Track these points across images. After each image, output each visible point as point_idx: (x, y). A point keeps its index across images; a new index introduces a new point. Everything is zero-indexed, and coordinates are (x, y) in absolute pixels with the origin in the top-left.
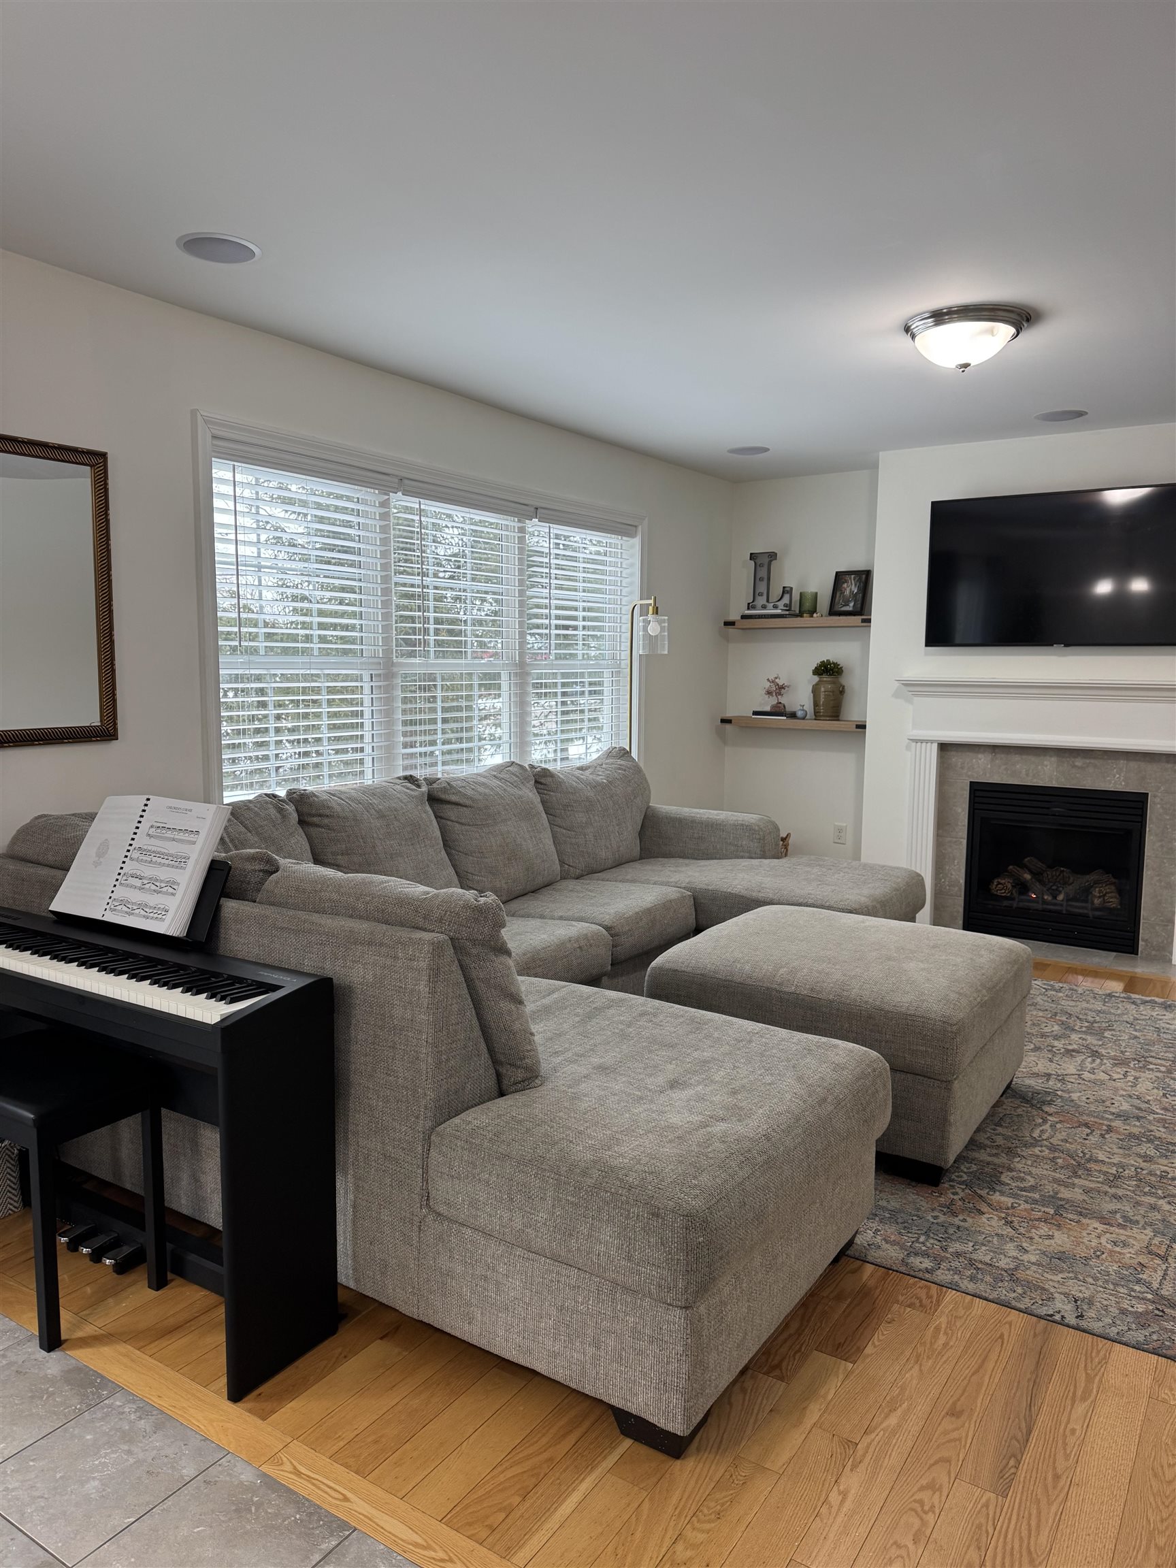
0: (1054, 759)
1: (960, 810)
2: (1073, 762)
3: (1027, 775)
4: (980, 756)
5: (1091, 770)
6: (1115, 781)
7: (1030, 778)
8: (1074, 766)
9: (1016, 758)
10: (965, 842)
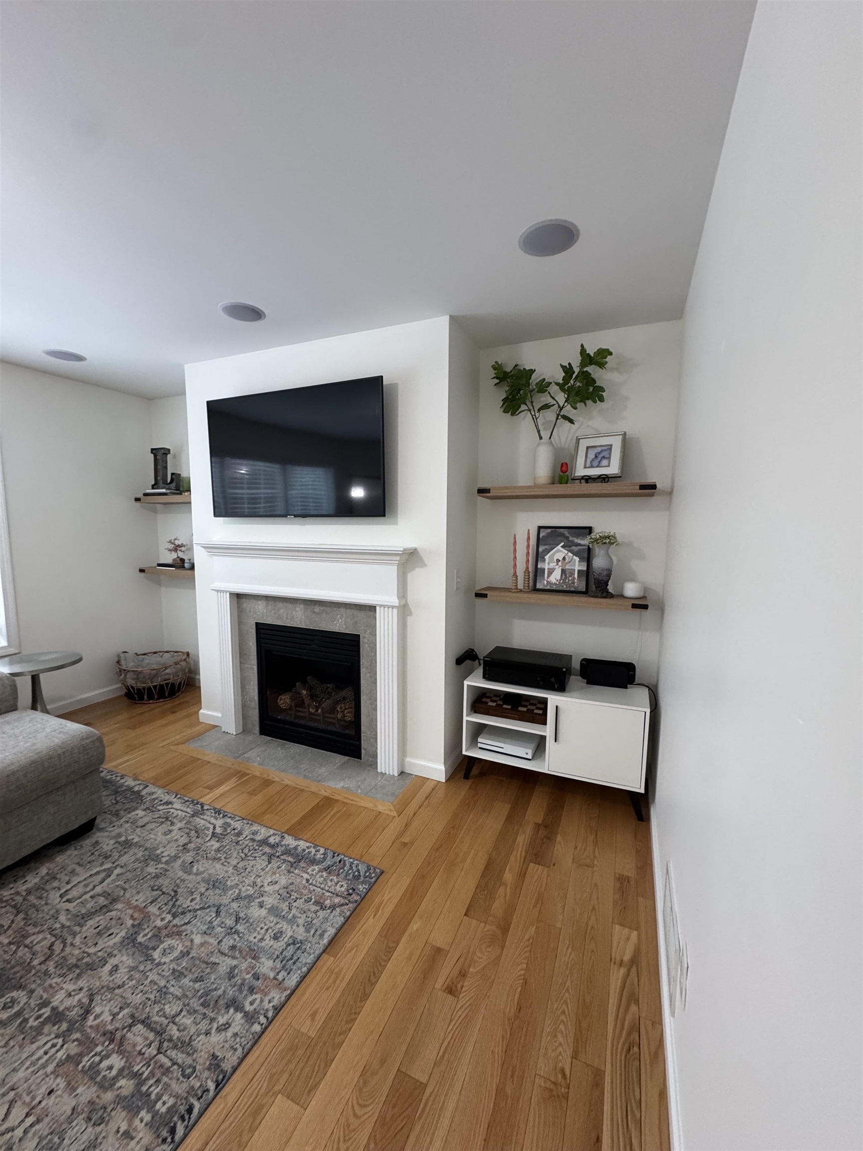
0: (302, 606)
1: (251, 644)
2: (314, 609)
3: (287, 618)
4: (259, 602)
5: (324, 615)
6: (339, 624)
7: (289, 621)
8: (314, 612)
9: (280, 605)
10: (255, 668)
